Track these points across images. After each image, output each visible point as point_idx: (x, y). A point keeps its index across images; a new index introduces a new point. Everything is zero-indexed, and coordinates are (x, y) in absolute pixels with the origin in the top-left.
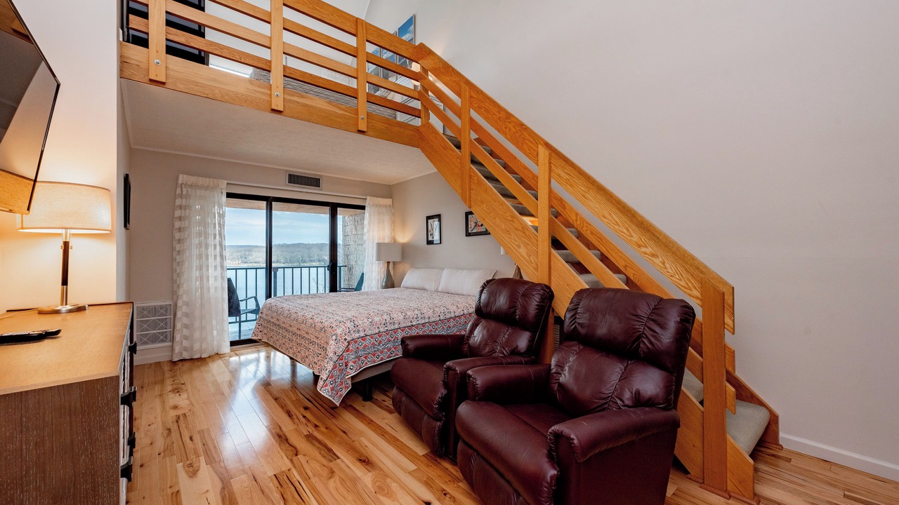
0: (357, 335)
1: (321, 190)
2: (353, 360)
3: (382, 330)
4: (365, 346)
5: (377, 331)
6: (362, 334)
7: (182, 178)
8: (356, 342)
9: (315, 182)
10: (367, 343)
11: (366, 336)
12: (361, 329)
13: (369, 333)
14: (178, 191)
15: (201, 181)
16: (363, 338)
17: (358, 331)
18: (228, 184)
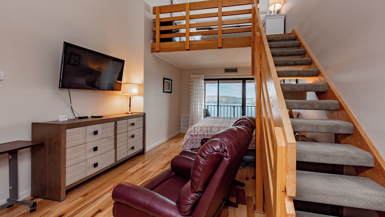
0: (194, 134)
1: (237, 73)
2: (189, 143)
3: (205, 134)
4: (196, 139)
5: (203, 134)
6: (196, 134)
7: (192, 76)
8: (193, 136)
9: (235, 70)
10: (197, 138)
11: (198, 135)
12: (196, 132)
13: (199, 134)
14: (191, 80)
15: (196, 76)
16: (196, 136)
17: (195, 132)
18: (204, 76)
